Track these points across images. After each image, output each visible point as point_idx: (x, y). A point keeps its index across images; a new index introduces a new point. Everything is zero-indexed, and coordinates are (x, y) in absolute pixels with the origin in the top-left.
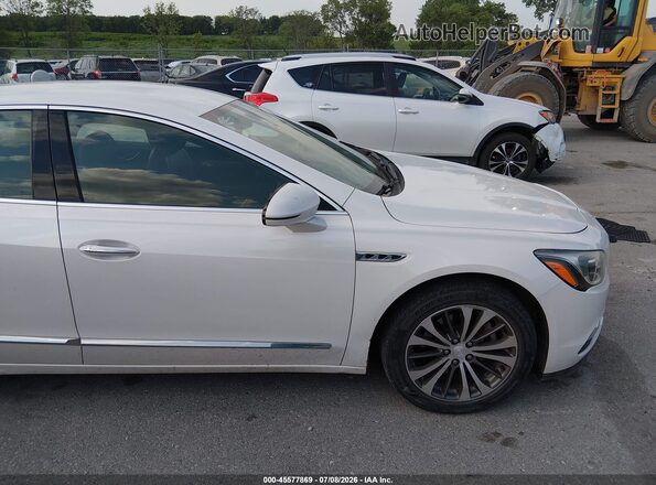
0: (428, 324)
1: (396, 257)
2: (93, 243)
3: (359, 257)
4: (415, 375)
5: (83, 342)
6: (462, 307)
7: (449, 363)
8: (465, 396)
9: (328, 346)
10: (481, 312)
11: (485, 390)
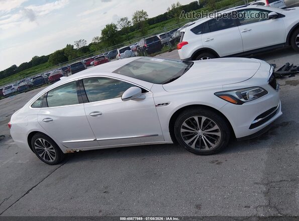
0: (184, 124)
1: (167, 104)
2: (92, 113)
3: (156, 106)
4: (187, 142)
5: (97, 139)
6: (194, 117)
7: (198, 137)
8: (207, 148)
9: (157, 135)
10: (201, 118)
11: (214, 146)
